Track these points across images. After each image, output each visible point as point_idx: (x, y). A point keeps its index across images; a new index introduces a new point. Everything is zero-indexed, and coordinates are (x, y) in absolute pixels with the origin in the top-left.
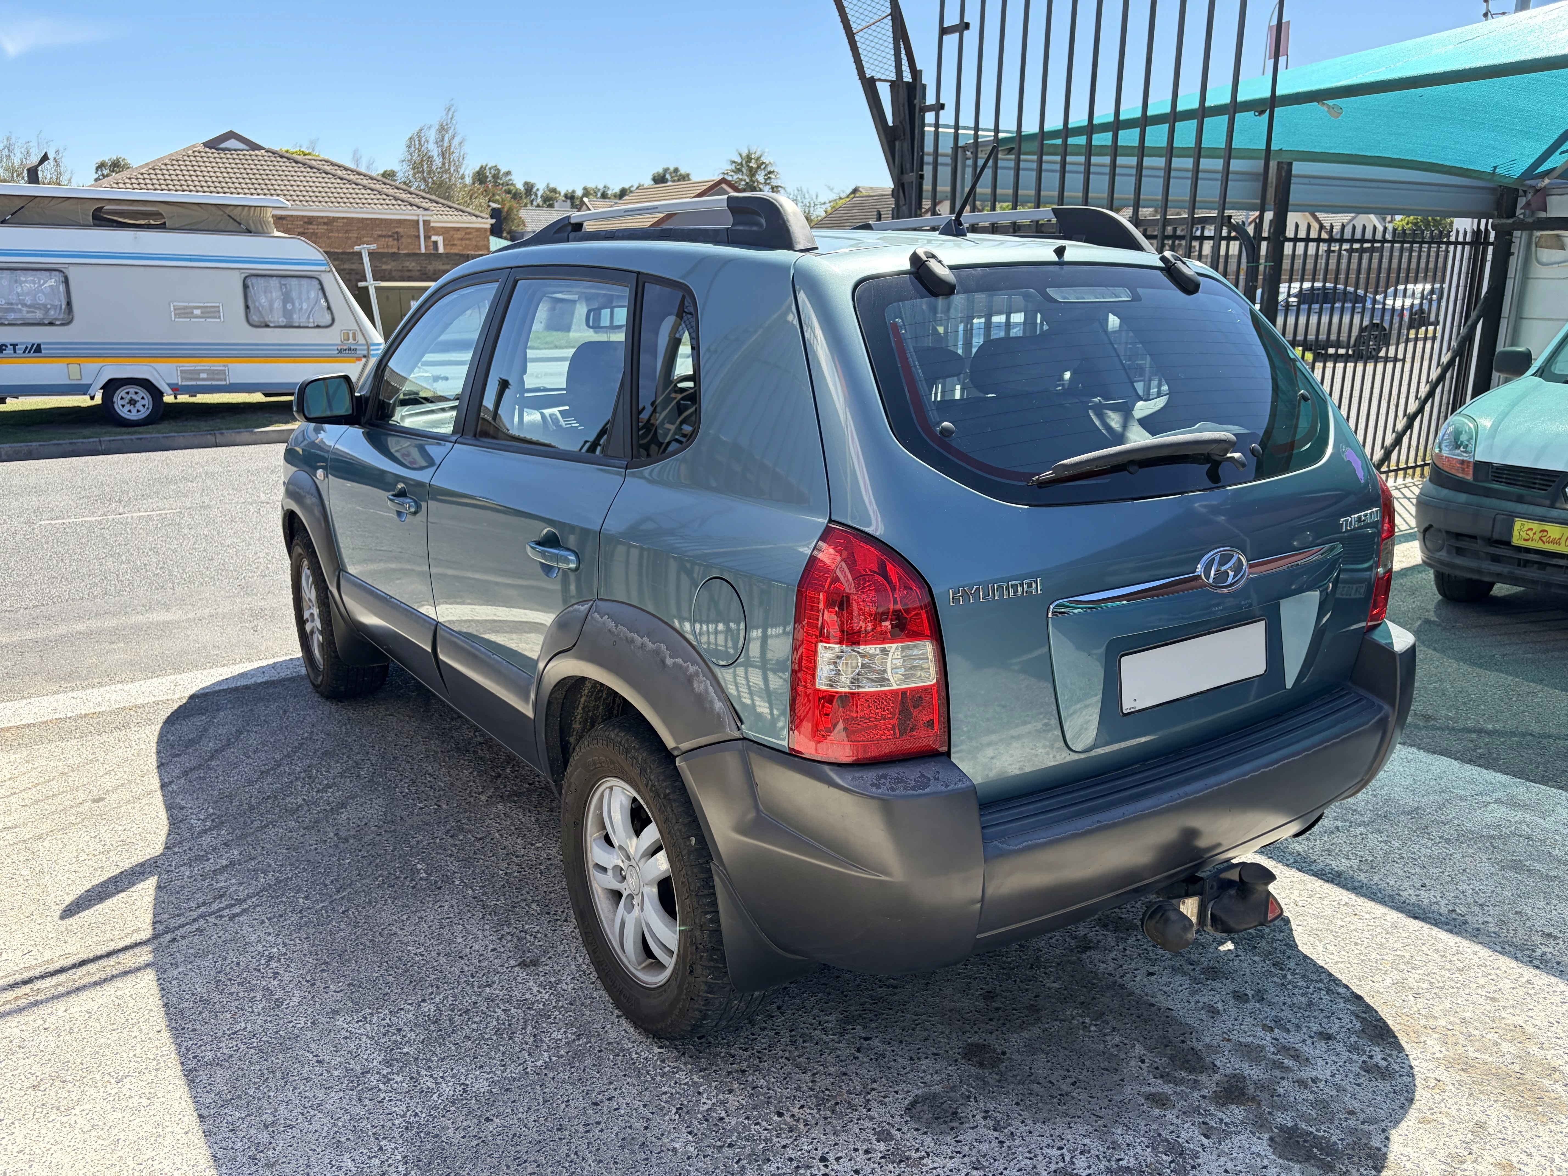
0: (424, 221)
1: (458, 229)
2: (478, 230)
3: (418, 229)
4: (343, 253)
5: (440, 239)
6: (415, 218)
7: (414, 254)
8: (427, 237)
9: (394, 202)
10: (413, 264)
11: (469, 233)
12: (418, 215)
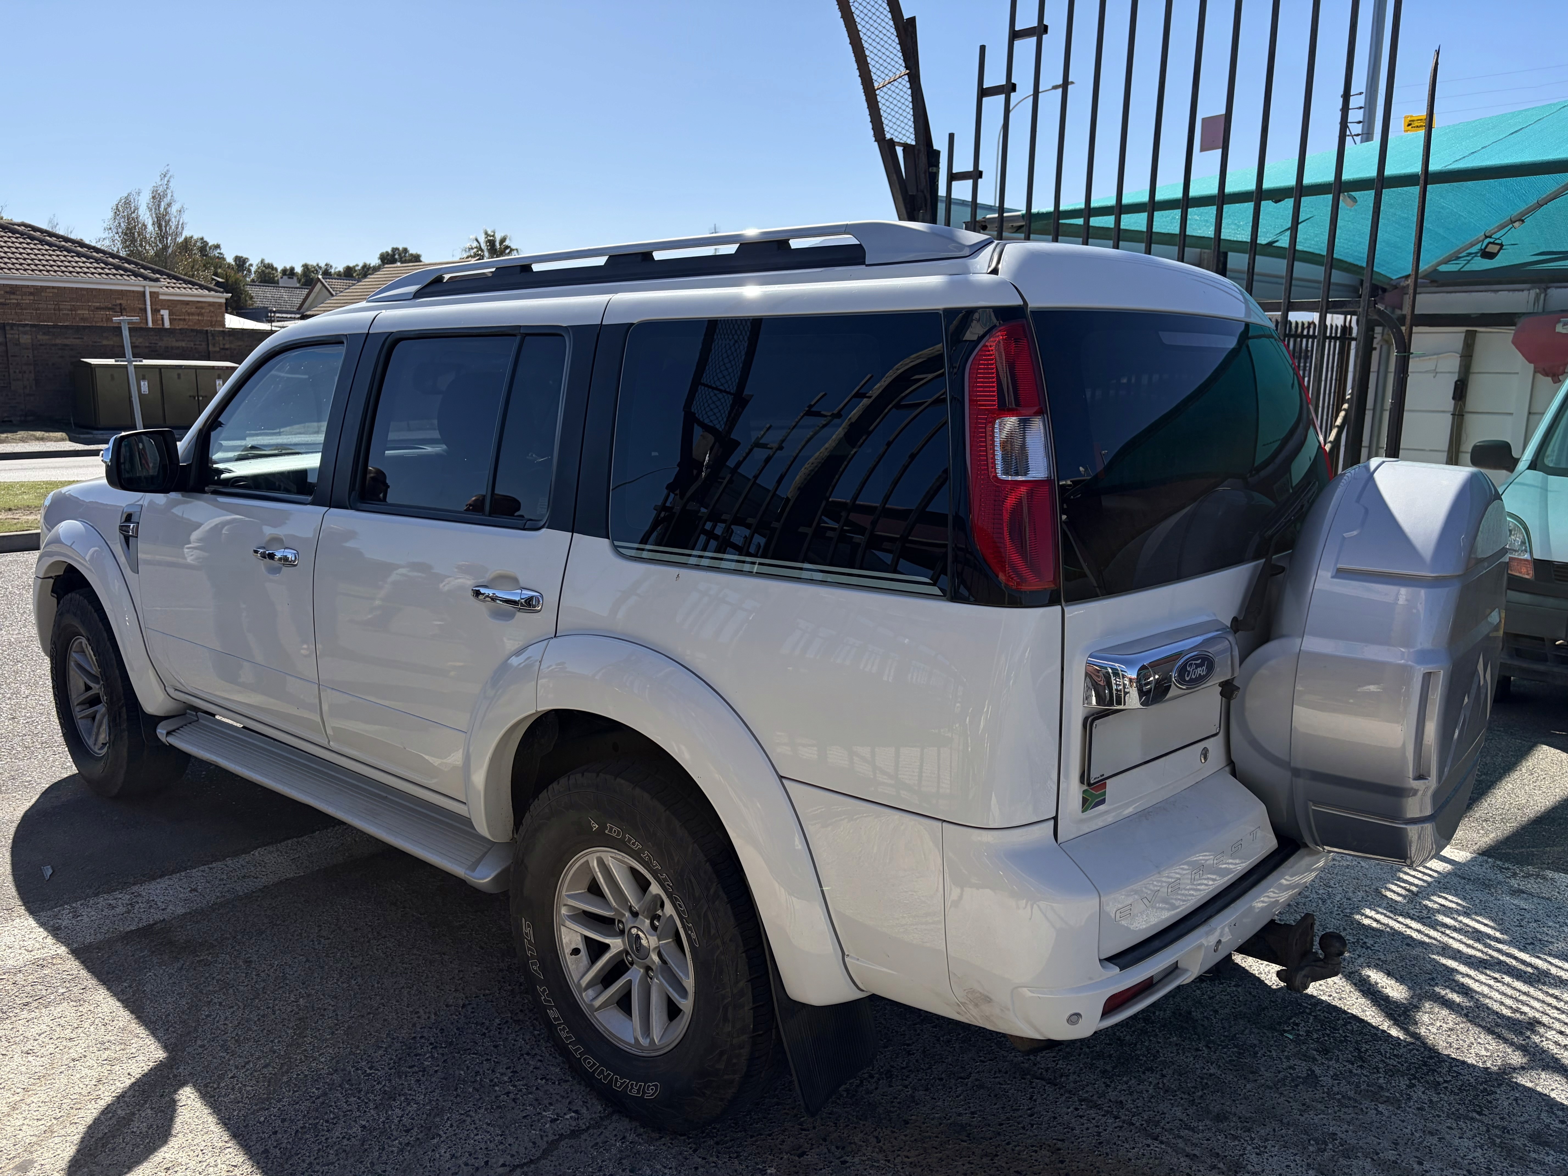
1: (187, 303)
2: (211, 304)
3: (145, 301)
4: (54, 327)
5: (166, 314)
6: (141, 289)
7: (141, 329)
8: (155, 311)
9: (114, 271)
10: (141, 340)
11: (202, 308)
12: (144, 287)
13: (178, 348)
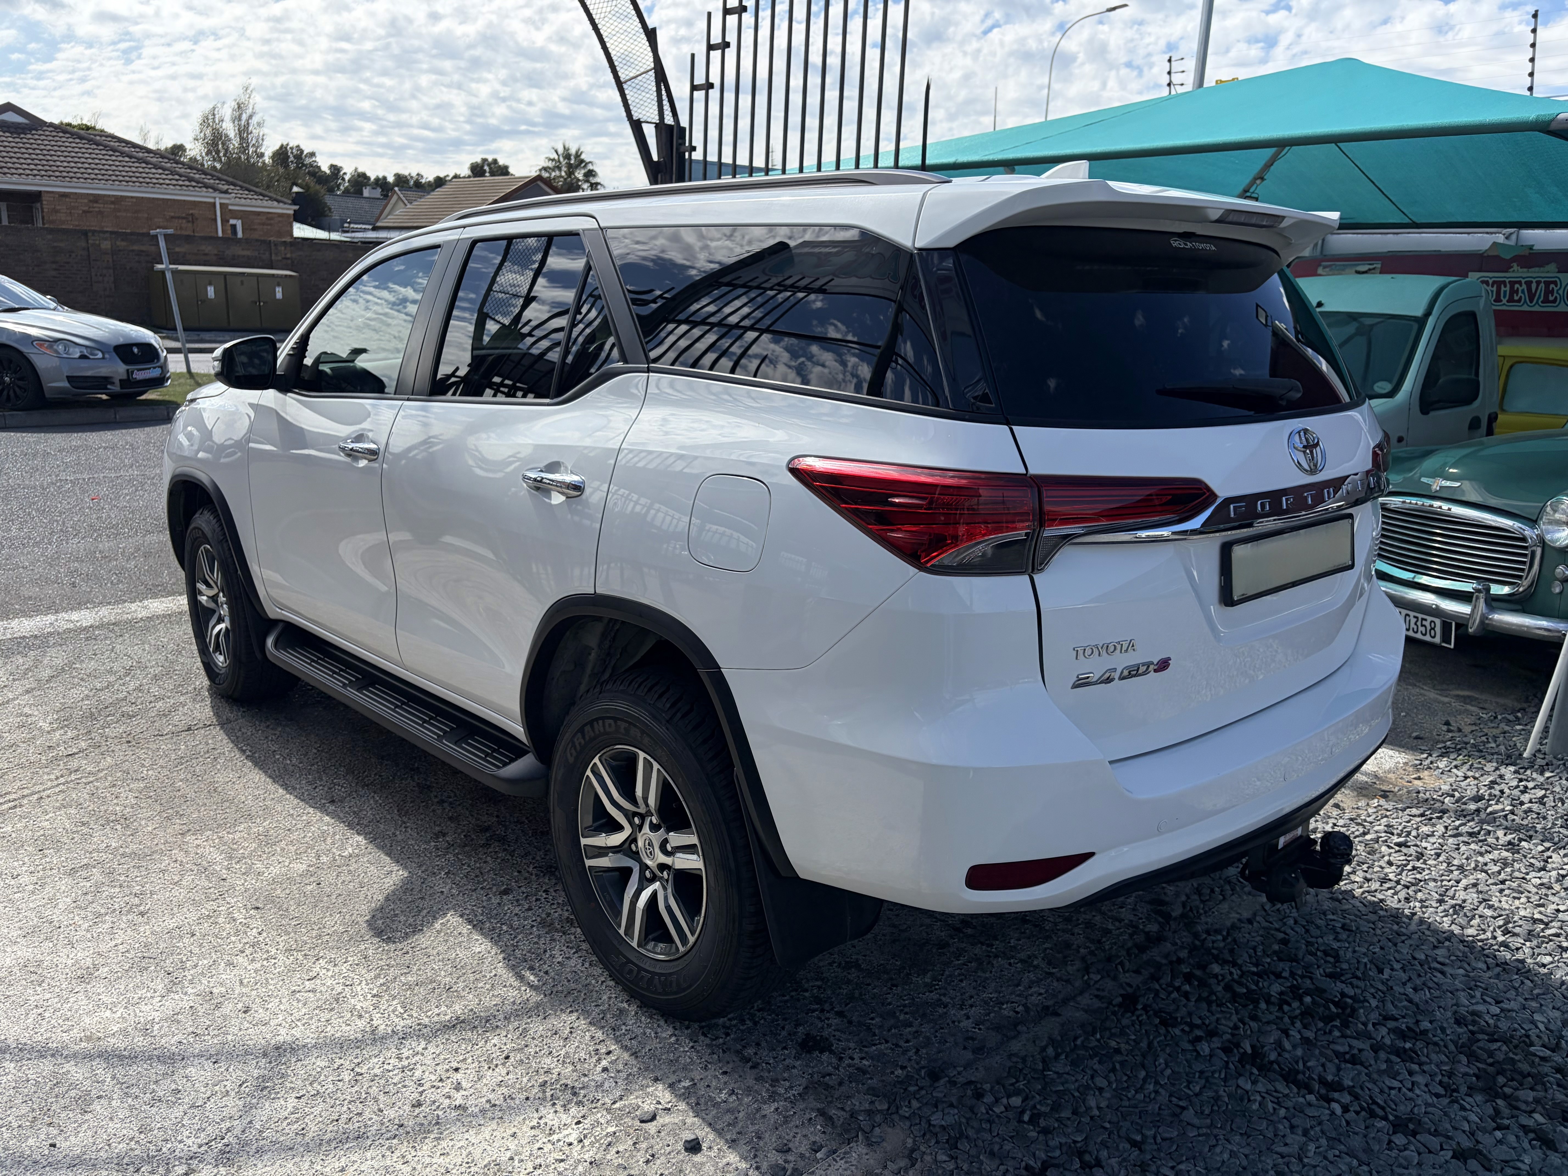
0: (221, 204)
1: (259, 214)
2: (279, 215)
3: (215, 212)
5: (238, 223)
6: (212, 200)
7: (211, 238)
8: (225, 221)
9: (187, 183)
10: (210, 248)
11: (271, 219)
12: (215, 198)
13: (243, 256)
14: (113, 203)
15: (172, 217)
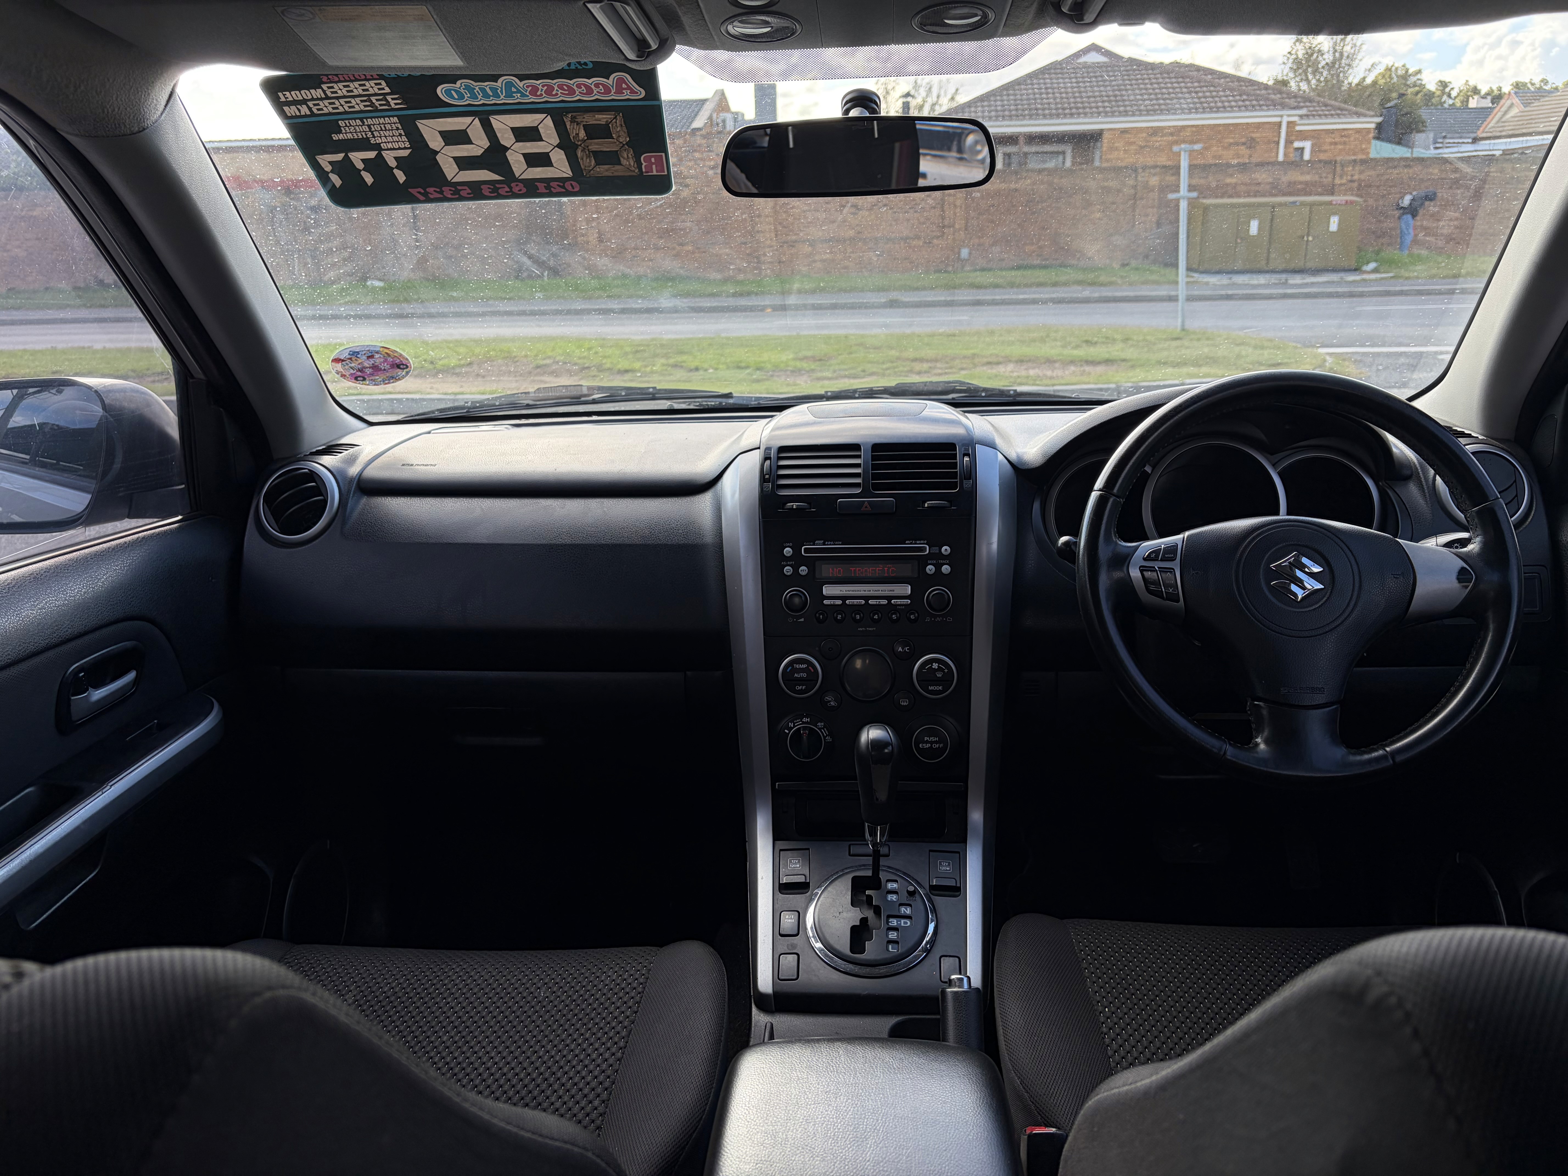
0: (1289, 123)
1: (1332, 133)
2: (1358, 131)
3: (1279, 133)
5: (1307, 145)
6: (1278, 119)
7: (1269, 163)
8: (1289, 142)
9: (1256, 103)
10: (1264, 176)
11: (1348, 136)
12: (1281, 116)
13: (1301, 183)
14: (1172, 134)
15: (1231, 144)
